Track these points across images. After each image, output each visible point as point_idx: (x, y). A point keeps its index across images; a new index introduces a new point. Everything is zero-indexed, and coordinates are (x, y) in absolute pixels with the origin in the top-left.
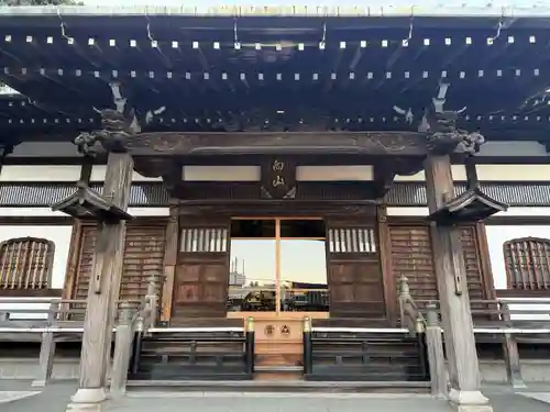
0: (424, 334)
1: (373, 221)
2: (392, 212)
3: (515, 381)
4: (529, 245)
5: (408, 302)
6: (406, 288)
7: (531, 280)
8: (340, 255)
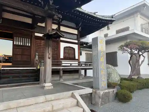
0: (39, 69)
1: (30, 36)
2: (36, 34)
3: (61, 79)
4: (69, 48)
5: (37, 60)
6: (37, 57)
7: (68, 56)
8: (18, 45)
